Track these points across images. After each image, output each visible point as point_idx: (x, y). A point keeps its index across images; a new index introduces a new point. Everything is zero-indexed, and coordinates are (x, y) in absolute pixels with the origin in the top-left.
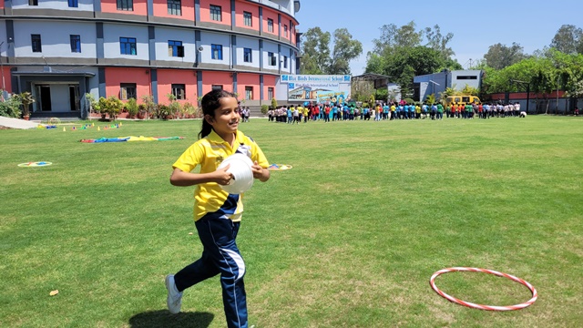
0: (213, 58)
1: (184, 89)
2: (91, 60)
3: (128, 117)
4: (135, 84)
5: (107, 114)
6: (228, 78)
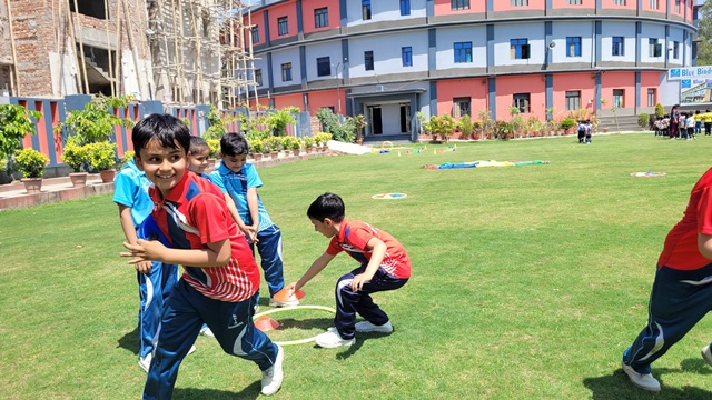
0: (568, 55)
1: (529, 100)
2: (422, 73)
3: (461, 138)
4: (469, 98)
5: (439, 135)
6: (588, 80)
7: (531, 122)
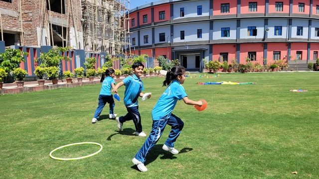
0: (275, 34)
1: (255, 55)
2: (206, 41)
3: (223, 71)
4: (227, 53)
5: (212, 69)
6: (284, 46)
7: (256, 65)
